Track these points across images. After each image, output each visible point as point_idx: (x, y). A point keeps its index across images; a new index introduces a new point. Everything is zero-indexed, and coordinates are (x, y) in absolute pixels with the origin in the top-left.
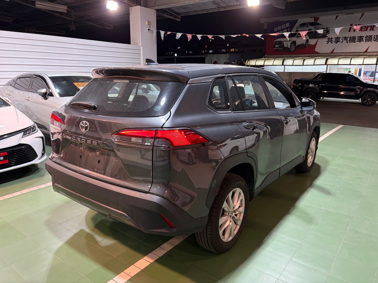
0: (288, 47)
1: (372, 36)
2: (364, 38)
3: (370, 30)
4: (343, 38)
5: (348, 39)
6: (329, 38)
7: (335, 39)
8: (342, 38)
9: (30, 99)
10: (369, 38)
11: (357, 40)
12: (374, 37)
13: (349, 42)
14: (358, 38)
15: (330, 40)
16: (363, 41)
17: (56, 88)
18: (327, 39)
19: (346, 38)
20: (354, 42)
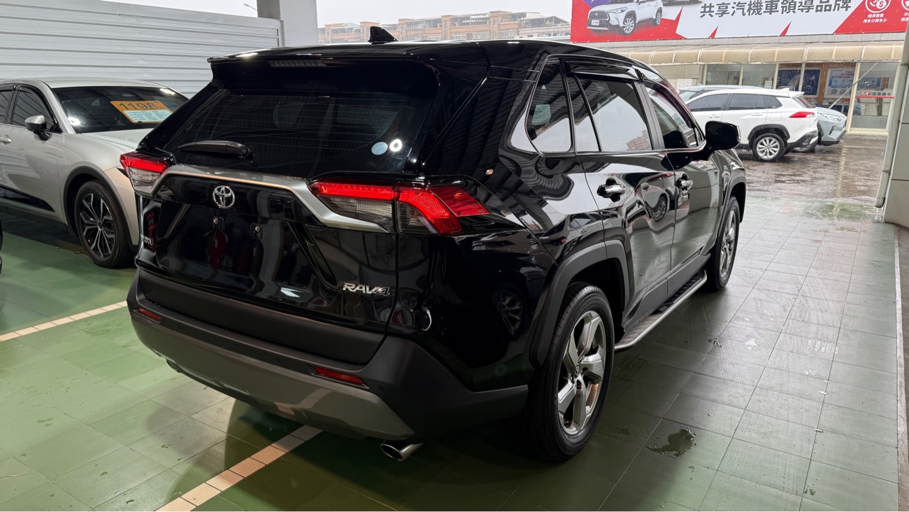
0: (618, 26)
2: (780, 5)
5: (746, 7)
6: (705, 5)
7: (718, 6)
8: (732, 5)
9: (10, 140)
11: (764, 8)
12: (801, 3)
13: (747, 14)
15: (707, 10)
16: (778, 11)
17: (67, 116)
18: (702, 7)
19: (740, 6)
20: (758, 13)
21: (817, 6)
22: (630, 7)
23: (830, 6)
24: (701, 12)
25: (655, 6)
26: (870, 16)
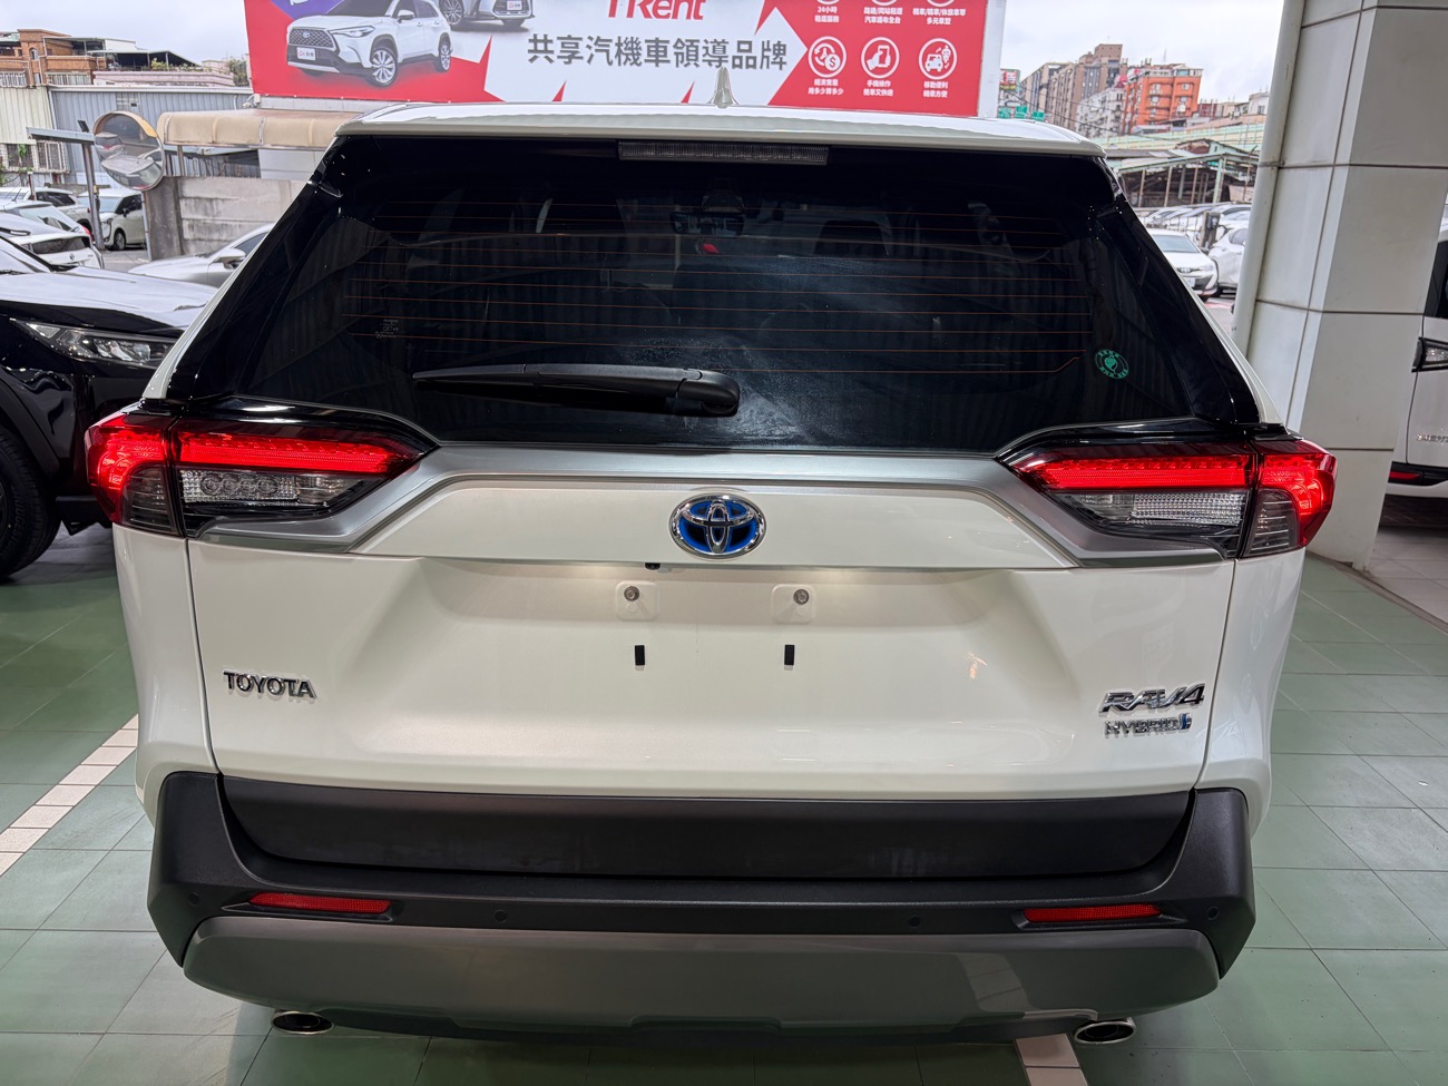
0: (359, 65)
1: (698, 41)
2: (671, 51)
3: (688, 17)
4: (591, 43)
5: (613, 50)
6: (535, 36)
7: (560, 42)
8: (587, 42)
10: (688, 51)
11: (644, 54)
12: (707, 48)
13: (616, 62)
14: (649, 47)
15: (540, 46)
16: (668, 61)
18: (530, 41)
19: (601, 44)
20: (635, 62)
21: (734, 58)
22: (383, 25)
23: (754, 58)
24: (530, 51)
25: (434, 29)
26: (817, 82)
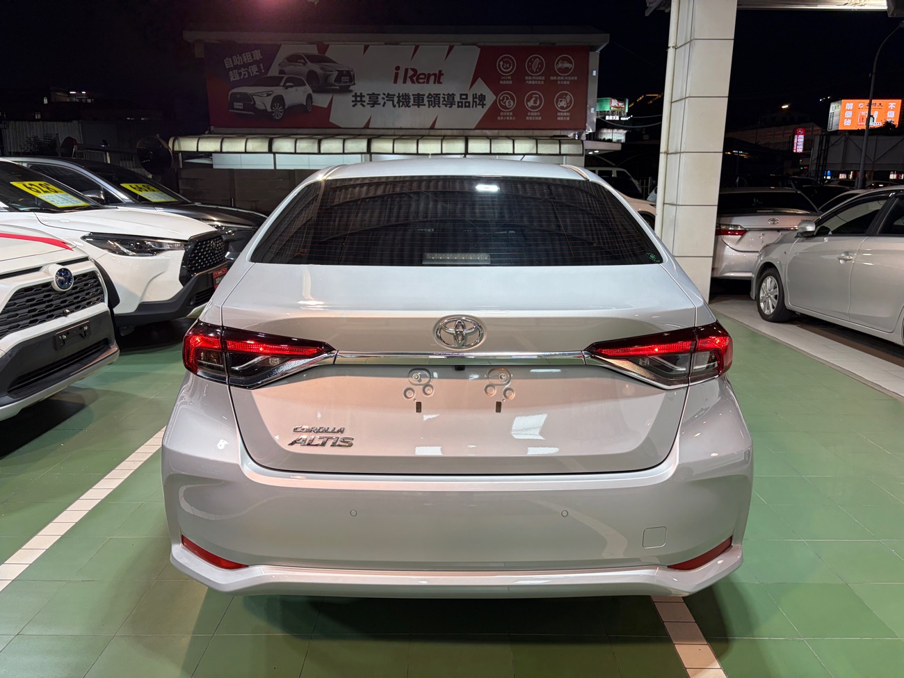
0: (266, 110)
2: (426, 99)
3: (434, 83)
5: (396, 100)
6: (356, 94)
7: (368, 96)
10: (435, 99)
11: (412, 100)
13: (397, 105)
14: (414, 98)
15: (359, 99)
16: (425, 105)
18: (353, 96)
20: (408, 106)
21: (458, 102)
22: (278, 90)
23: (469, 102)
24: (353, 101)
25: (304, 92)
26: (502, 114)
